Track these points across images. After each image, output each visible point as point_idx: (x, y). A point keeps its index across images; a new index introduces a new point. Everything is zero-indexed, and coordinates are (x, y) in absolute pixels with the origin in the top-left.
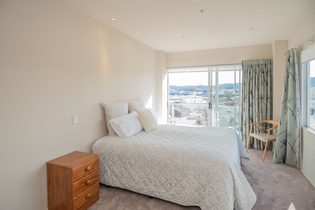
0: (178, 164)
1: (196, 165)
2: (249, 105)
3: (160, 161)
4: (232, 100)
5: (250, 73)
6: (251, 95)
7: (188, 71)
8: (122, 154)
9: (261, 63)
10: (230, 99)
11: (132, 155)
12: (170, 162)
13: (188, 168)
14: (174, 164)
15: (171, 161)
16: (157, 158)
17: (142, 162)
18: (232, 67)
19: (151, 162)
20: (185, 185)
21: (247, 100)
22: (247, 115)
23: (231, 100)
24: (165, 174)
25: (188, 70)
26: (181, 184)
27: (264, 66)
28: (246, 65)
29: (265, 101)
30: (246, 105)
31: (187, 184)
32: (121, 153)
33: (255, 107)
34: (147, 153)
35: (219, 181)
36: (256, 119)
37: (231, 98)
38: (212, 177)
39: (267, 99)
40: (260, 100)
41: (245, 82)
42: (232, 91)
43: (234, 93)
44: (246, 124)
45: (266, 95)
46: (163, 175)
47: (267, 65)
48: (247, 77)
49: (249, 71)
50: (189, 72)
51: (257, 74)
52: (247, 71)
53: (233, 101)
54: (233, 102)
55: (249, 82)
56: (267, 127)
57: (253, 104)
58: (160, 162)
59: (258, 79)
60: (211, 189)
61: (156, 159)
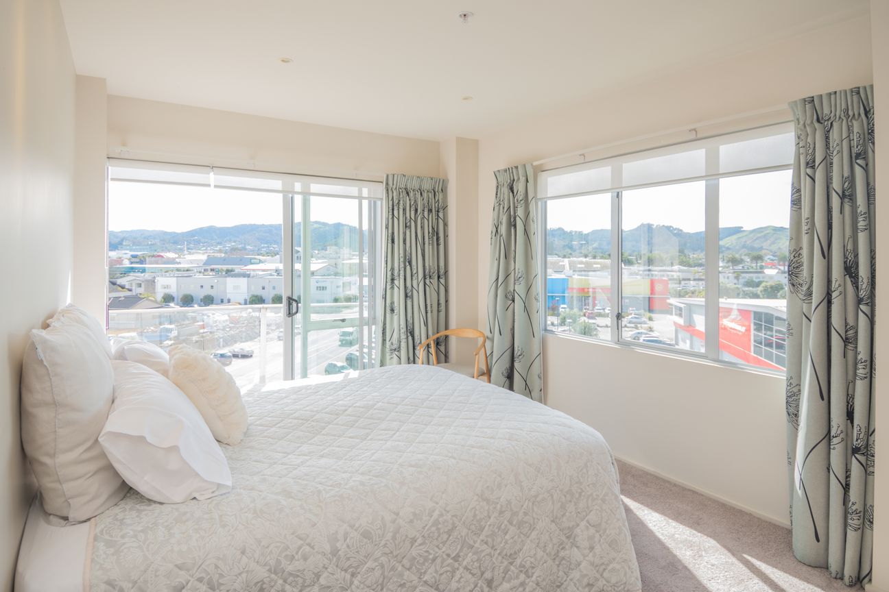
0: (509, 502)
1: (552, 480)
2: (406, 296)
3: (454, 518)
4: (127, 287)
5: (404, 210)
6: (408, 268)
7: (212, 184)
8: (276, 573)
9: (427, 186)
10: (119, 286)
11: (335, 552)
12: (487, 508)
13: (538, 499)
14: (499, 506)
15: (487, 501)
16: (441, 515)
17: (384, 559)
18: (353, 190)
19: (419, 541)
20: (532, 560)
21: (399, 282)
22: (401, 323)
23: (123, 287)
24: (475, 557)
25: (212, 177)
26: (523, 563)
27: (431, 195)
28: (394, 187)
29: (435, 281)
30: (398, 296)
31: (539, 550)
32: (270, 571)
33: (418, 298)
34: (397, 514)
35: (606, 498)
36: (420, 331)
37: (119, 281)
38: (591, 495)
39: (439, 277)
40: (428, 281)
41: (393, 233)
42: (120, 258)
43: (127, 264)
44: (399, 347)
45: (436, 268)
46: (466, 568)
47: (437, 193)
48: (398, 220)
49: (401, 202)
50: (216, 186)
51: (419, 213)
52: (398, 203)
53: (130, 290)
54: (129, 293)
55: (405, 234)
56: (439, 347)
57: (414, 290)
58: (453, 524)
59: (422, 227)
60: (592, 531)
61: (441, 519)
